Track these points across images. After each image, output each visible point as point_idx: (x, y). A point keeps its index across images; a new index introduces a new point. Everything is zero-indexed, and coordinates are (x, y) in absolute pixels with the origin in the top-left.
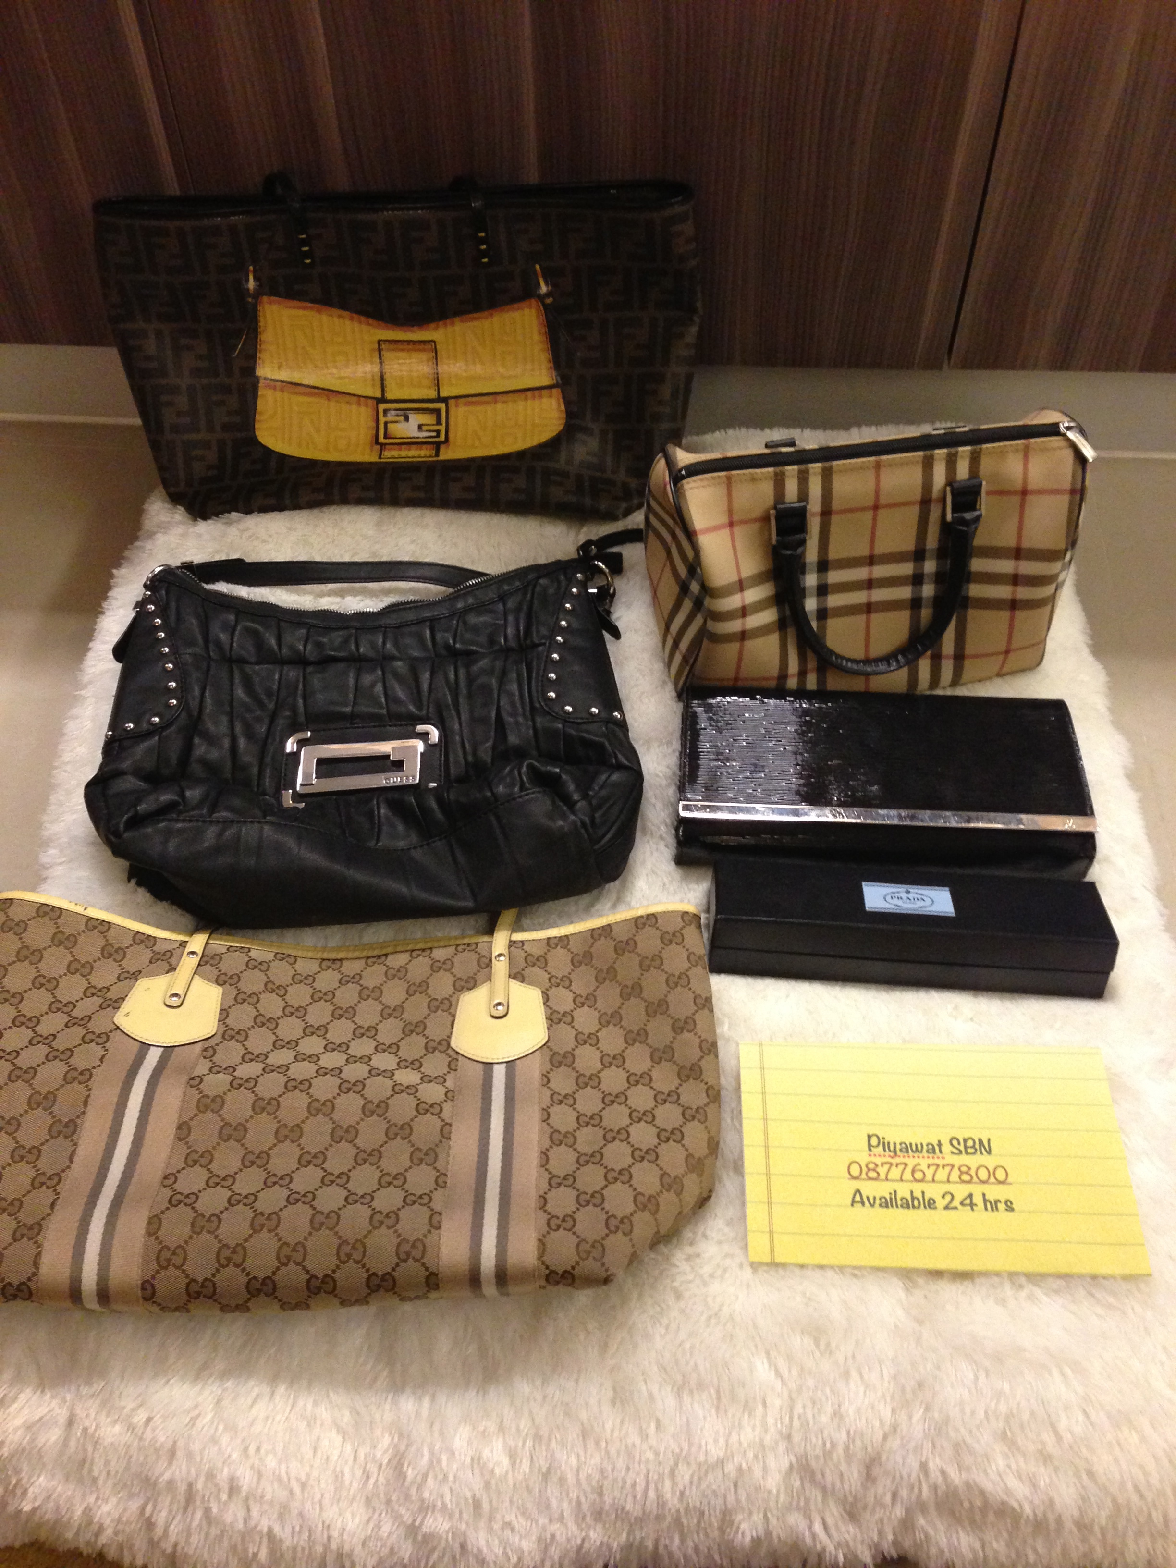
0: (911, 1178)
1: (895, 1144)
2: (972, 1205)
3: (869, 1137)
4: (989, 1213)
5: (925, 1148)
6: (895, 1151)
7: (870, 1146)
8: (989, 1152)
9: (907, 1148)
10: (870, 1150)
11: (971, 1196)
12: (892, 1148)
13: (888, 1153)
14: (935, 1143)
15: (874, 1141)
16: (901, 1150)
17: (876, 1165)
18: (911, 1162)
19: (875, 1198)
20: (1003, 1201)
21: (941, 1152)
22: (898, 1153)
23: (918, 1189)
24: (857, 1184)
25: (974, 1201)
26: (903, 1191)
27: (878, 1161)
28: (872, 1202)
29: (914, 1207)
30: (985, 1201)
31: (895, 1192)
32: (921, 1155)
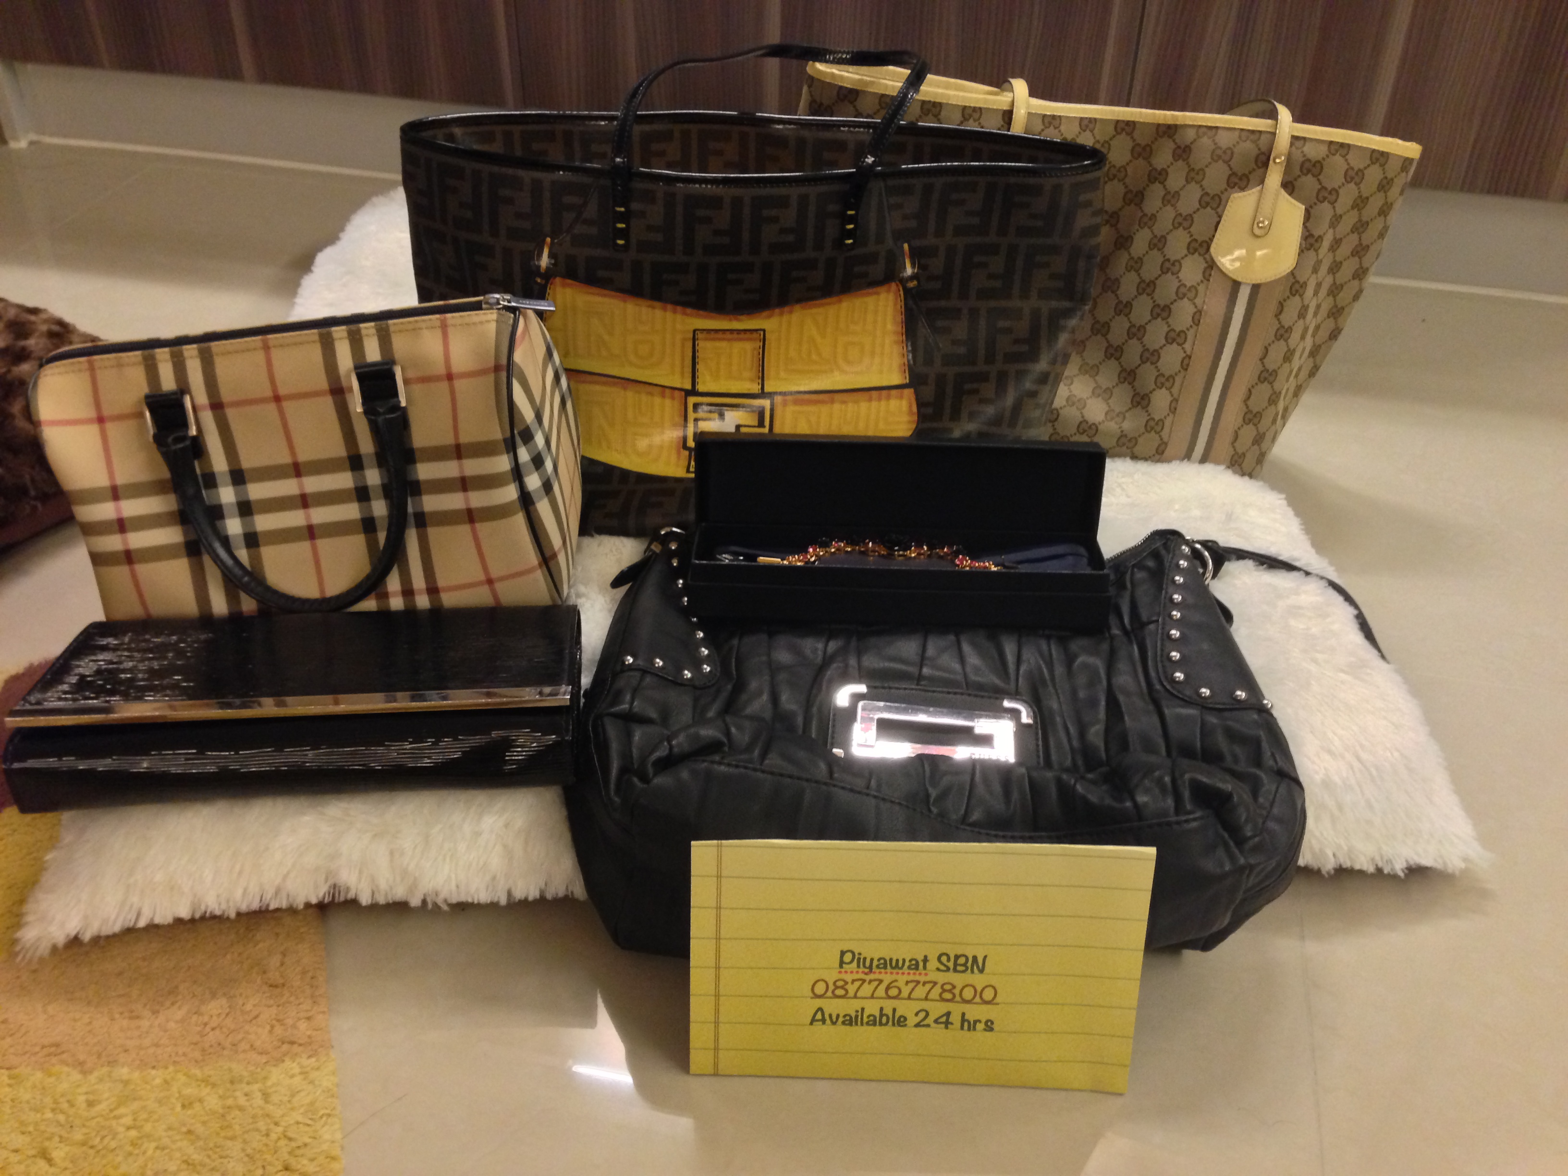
0: (884, 995)
1: (872, 960)
2: (947, 1024)
3: (843, 953)
4: (965, 1033)
5: (907, 964)
6: (871, 967)
7: (842, 963)
8: (981, 971)
9: (885, 964)
10: (841, 966)
11: (948, 1014)
12: (868, 964)
13: (862, 969)
14: (920, 958)
15: (848, 957)
16: (878, 967)
17: (846, 983)
18: (887, 978)
19: (838, 1016)
20: (984, 1021)
21: (925, 968)
22: (874, 968)
23: (888, 1006)
24: (819, 1003)
25: (951, 1020)
26: (872, 1008)
27: (849, 978)
28: (834, 1019)
29: (881, 1024)
30: (963, 1020)
31: (863, 1009)
32: (901, 971)
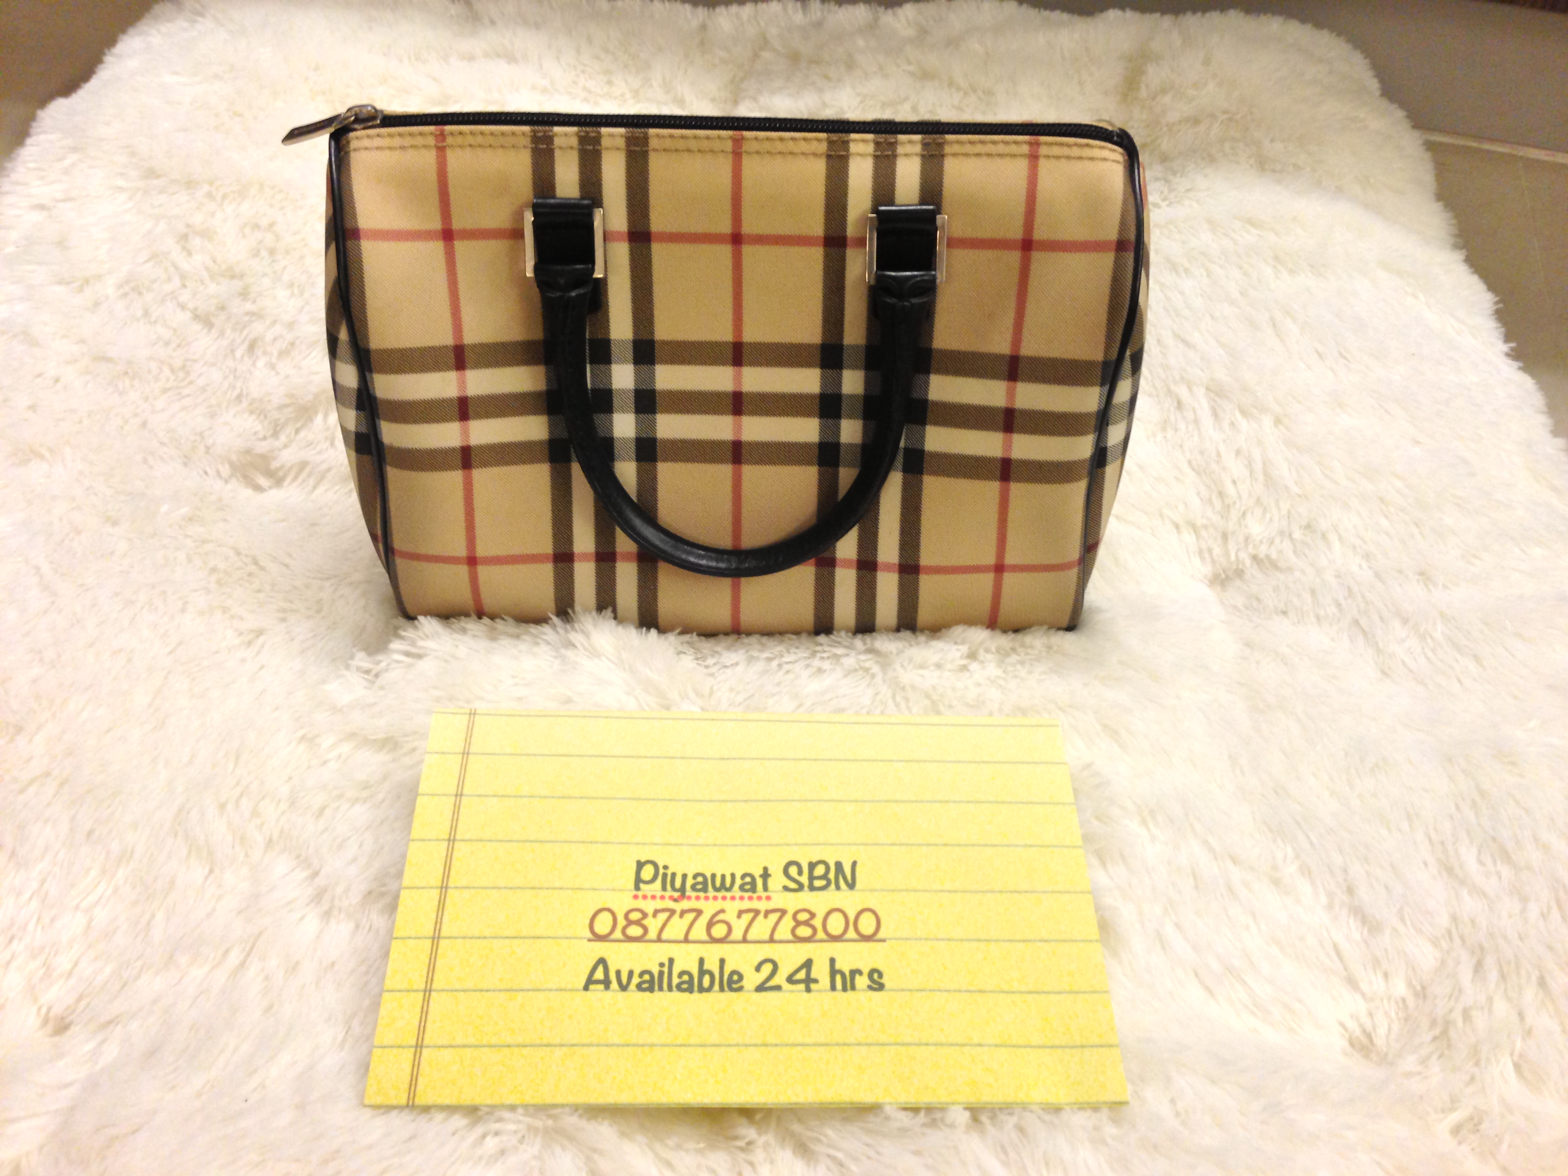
0: (705, 937)
1: (685, 876)
2: (809, 982)
3: (640, 865)
4: (839, 994)
5: (739, 882)
6: (683, 889)
7: (638, 881)
8: (852, 886)
9: (705, 884)
10: (637, 888)
11: (808, 964)
12: (678, 884)
13: (669, 893)
14: (757, 872)
15: (647, 873)
16: (693, 888)
17: (645, 915)
18: (709, 908)
19: (631, 974)
20: (866, 971)
21: (765, 888)
22: (689, 892)
23: (712, 955)
24: (601, 950)
25: (813, 975)
26: (686, 959)
27: (649, 906)
28: (624, 980)
29: (701, 989)
30: (833, 972)
31: (671, 961)
32: (728, 895)
